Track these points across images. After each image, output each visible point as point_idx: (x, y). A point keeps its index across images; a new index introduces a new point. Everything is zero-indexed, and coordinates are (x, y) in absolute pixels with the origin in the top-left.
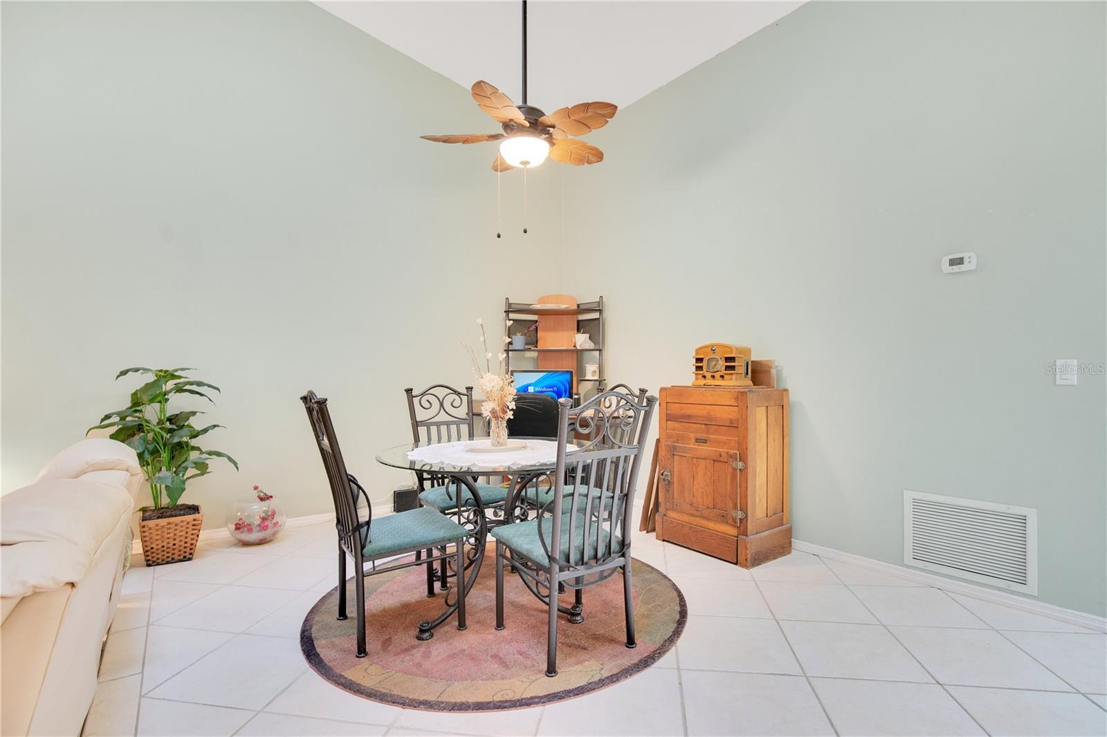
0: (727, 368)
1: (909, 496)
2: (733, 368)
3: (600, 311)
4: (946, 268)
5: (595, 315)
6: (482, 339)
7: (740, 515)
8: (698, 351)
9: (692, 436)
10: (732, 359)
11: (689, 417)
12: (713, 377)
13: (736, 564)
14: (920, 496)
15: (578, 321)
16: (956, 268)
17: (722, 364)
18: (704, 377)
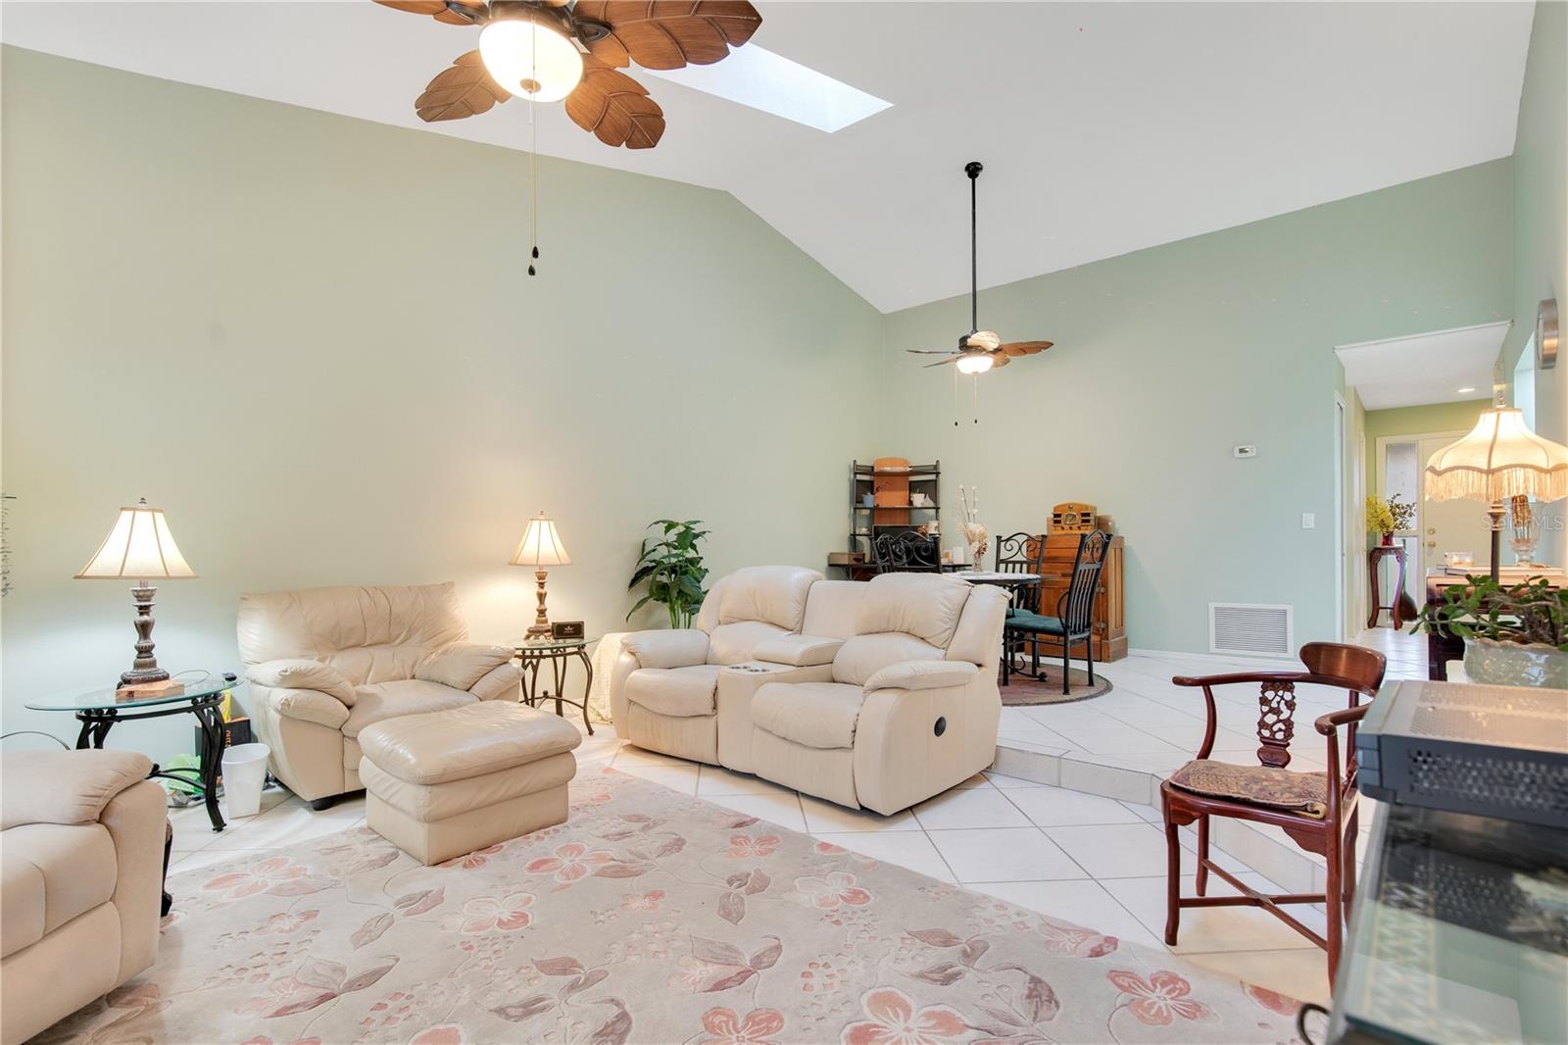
0: (1083, 521)
1: (1212, 606)
2: (1088, 521)
3: (938, 474)
4: (1237, 454)
5: (933, 477)
6: (963, 499)
7: (1103, 625)
8: (1055, 509)
9: (1059, 572)
10: (1088, 515)
11: (1056, 558)
12: (1071, 528)
13: (1100, 661)
14: (1220, 605)
15: (911, 482)
16: (1244, 455)
17: (1079, 518)
18: (1063, 528)
